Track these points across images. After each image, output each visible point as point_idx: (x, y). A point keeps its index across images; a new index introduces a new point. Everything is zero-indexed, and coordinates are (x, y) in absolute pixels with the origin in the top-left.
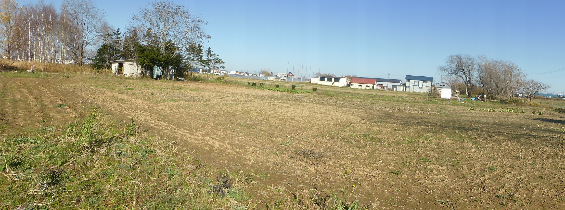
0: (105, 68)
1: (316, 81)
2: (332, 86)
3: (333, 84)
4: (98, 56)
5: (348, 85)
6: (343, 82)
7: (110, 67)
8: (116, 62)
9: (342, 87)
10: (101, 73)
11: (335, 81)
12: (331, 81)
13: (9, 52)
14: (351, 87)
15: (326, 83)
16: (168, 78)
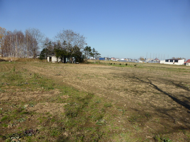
0: (45, 59)
1: (163, 62)
2: (173, 65)
3: (174, 63)
4: (41, 54)
5: (184, 64)
6: (181, 62)
7: (47, 59)
8: (48, 57)
9: (180, 65)
10: (43, 61)
11: (175, 62)
12: (173, 62)
13: (2, 53)
14: (186, 65)
15: (169, 63)
16: (73, 63)
